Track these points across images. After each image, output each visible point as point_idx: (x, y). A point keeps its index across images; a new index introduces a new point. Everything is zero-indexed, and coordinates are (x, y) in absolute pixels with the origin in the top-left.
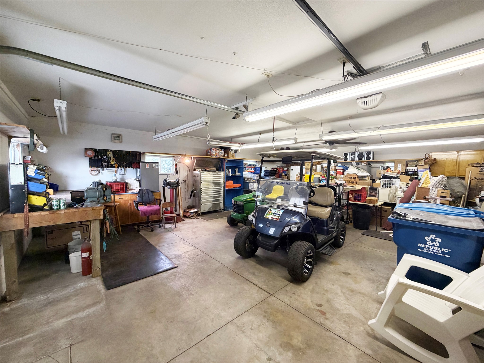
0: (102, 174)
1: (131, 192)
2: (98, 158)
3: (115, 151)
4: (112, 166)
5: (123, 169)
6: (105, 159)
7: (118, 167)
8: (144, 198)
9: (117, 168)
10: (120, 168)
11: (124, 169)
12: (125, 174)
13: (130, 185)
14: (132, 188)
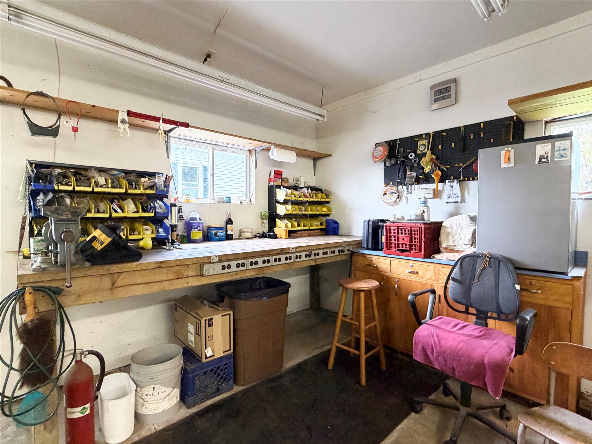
0: (407, 202)
1: (444, 258)
2: (397, 162)
3: (438, 134)
4: (427, 179)
5: (456, 184)
6: (413, 161)
7: (442, 180)
8: (476, 290)
9: (439, 182)
10: (447, 181)
11: (458, 185)
12: (463, 201)
13: (448, 234)
14: (451, 243)
